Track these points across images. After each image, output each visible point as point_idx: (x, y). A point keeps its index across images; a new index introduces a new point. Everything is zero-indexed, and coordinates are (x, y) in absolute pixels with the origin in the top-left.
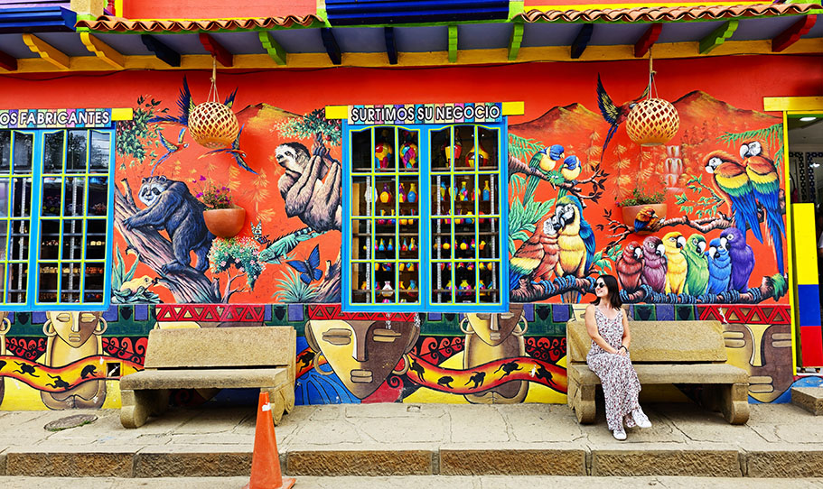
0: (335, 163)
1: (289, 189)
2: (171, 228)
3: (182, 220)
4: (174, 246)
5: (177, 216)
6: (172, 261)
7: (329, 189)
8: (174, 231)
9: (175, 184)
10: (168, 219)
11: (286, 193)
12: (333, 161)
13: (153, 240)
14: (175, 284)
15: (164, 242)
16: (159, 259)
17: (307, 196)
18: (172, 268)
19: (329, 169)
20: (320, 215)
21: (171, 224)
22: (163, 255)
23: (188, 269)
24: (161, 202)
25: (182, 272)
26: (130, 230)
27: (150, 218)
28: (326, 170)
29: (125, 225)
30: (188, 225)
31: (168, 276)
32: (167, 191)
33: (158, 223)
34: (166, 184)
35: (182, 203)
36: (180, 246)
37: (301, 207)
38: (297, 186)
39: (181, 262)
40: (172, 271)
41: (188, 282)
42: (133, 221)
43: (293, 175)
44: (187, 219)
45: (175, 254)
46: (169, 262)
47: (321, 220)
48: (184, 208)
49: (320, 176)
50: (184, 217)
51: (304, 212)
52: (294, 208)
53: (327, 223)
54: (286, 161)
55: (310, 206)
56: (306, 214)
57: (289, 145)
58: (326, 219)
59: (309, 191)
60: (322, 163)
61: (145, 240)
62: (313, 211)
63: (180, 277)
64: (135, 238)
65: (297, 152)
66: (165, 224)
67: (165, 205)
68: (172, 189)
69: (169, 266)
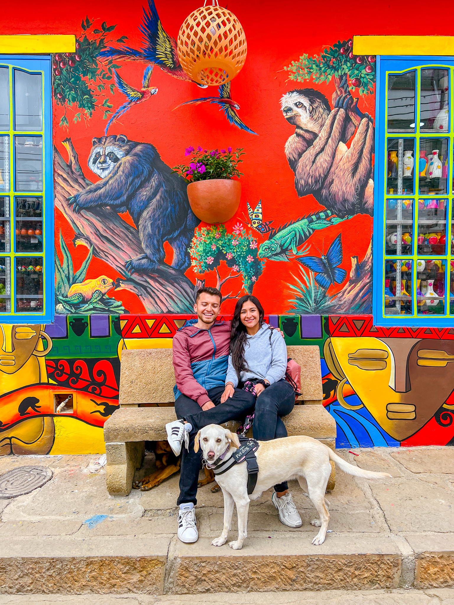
0: (364, 120)
1: (300, 155)
2: (136, 208)
3: (150, 199)
4: (141, 235)
5: (145, 193)
6: (140, 256)
7: (357, 156)
8: (140, 214)
9: (139, 148)
10: (131, 197)
11: (296, 161)
12: (362, 116)
13: (111, 226)
14: (145, 288)
15: (127, 229)
16: (121, 253)
17: (325, 165)
18: (139, 265)
19: (356, 128)
20: (343, 192)
21: (135, 204)
22: (125, 248)
23: (162, 267)
24: (120, 173)
25: (154, 271)
26: (78, 212)
27: (106, 195)
28: (352, 129)
29: (70, 205)
30: (159, 206)
31: (135, 277)
32: (129, 158)
33: (118, 202)
34: (127, 147)
35: (150, 175)
36: (150, 236)
37: (317, 182)
38: (311, 152)
39: (152, 257)
40: (140, 270)
41: (161, 284)
42: (82, 199)
43: (307, 135)
44: (158, 197)
45: (143, 246)
46: (135, 257)
47: (345, 200)
48: (154, 181)
49: (344, 137)
50: (154, 194)
51: (321, 189)
52: (307, 183)
53: (353, 205)
54: (296, 115)
55: (329, 179)
56: (324, 192)
57: (300, 92)
58: (352, 198)
59: (328, 159)
60: (347, 120)
61: (100, 226)
62: (334, 188)
63: (151, 278)
64: (86, 223)
65: (312, 102)
66: (127, 204)
67: (127, 177)
68: (136, 155)
69: (135, 263)
